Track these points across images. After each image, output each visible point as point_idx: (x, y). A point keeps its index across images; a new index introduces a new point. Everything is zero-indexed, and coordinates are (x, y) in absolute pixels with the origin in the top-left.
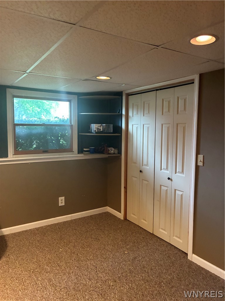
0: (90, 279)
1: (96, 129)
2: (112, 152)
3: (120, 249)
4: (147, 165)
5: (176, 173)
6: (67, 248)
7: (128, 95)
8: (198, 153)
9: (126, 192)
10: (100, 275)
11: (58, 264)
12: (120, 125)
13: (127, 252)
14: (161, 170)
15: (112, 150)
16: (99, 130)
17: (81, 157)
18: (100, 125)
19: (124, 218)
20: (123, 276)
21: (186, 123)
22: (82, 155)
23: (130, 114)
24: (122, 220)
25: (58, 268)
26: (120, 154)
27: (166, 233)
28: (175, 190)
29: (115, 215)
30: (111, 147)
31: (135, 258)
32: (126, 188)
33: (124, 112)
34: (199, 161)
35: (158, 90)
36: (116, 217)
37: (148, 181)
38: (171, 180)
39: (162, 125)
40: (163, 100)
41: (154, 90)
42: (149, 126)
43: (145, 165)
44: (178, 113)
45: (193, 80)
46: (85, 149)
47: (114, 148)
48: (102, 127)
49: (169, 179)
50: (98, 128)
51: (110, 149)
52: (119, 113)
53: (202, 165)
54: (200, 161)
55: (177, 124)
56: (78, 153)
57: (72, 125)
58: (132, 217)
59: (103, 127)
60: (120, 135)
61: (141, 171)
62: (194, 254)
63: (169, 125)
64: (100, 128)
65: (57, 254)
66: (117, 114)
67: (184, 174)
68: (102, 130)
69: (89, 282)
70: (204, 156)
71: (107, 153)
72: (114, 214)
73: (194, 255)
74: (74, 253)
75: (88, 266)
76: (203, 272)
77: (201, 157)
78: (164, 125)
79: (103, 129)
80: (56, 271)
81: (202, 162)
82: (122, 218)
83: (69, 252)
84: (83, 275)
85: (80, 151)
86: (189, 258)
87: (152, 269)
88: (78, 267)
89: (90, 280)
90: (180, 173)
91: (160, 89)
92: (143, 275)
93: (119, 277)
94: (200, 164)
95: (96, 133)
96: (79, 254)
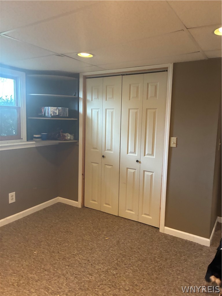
0: (90, 275)
1: (52, 113)
2: (69, 138)
3: (99, 236)
4: (111, 150)
5: (145, 155)
6: (42, 249)
7: (86, 78)
8: (171, 136)
9: (84, 179)
10: (97, 267)
11: (43, 269)
12: (77, 109)
13: (108, 238)
14: (128, 153)
15: (69, 136)
16: (55, 113)
17: (32, 144)
18: (56, 108)
19: (82, 206)
20: (119, 262)
21: (156, 109)
22: (34, 142)
23: (89, 97)
24: (80, 208)
25: (46, 273)
26: (77, 140)
27: (134, 213)
28: (144, 171)
29: (70, 204)
30: (68, 133)
31: (118, 242)
32: (83, 175)
33: (81, 95)
34: (172, 143)
35: (124, 75)
36: (73, 206)
37: (112, 166)
38: (140, 162)
39: (129, 110)
40: (130, 85)
41: (119, 75)
42: (113, 111)
43: (108, 150)
44: (147, 99)
45: (167, 68)
46: (35, 136)
47: (70, 134)
48: (57, 111)
49: (137, 161)
50: (54, 111)
51: (66, 135)
52: (75, 95)
53: (175, 147)
54: (174, 143)
55: (147, 109)
56: (28, 140)
57: (20, 108)
58: (91, 204)
59: (59, 110)
60: (77, 119)
61: (103, 156)
62: (166, 226)
63: (137, 110)
64: (56, 111)
65: (34, 259)
66: (73, 96)
67: (154, 156)
68: (57, 114)
69: (91, 277)
70: (177, 138)
71: (64, 139)
72: (68, 204)
73: (166, 228)
74: (53, 252)
75: (79, 262)
76: (178, 240)
77: (174, 139)
78: (131, 111)
79: (59, 113)
80: (46, 276)
81: (175, 144)
82: (80, 206)
83: (47, 253)
84: (80, 273)
85: (30, 138)
86: (161, 231)
87: (139, 249)
88: (68, 266)
89: (92, 275)
90: (149, 155)
91: (127, 75)
92: (136, 256)
93: (117, 264)
94: (173, 145)
95: (52, 117)
96: (60, 252)
